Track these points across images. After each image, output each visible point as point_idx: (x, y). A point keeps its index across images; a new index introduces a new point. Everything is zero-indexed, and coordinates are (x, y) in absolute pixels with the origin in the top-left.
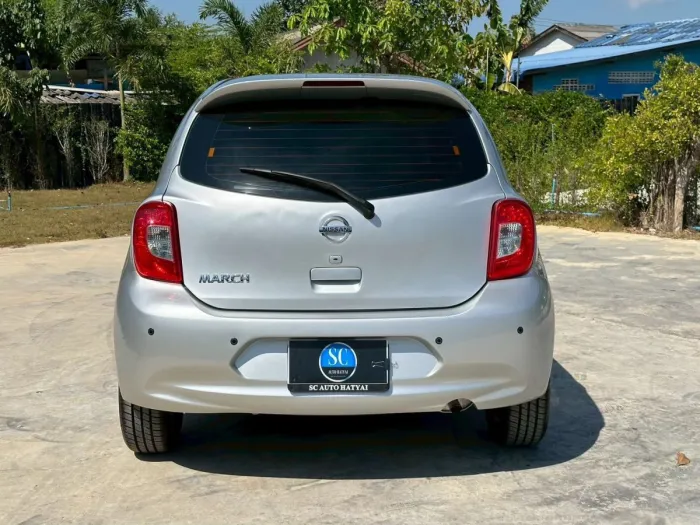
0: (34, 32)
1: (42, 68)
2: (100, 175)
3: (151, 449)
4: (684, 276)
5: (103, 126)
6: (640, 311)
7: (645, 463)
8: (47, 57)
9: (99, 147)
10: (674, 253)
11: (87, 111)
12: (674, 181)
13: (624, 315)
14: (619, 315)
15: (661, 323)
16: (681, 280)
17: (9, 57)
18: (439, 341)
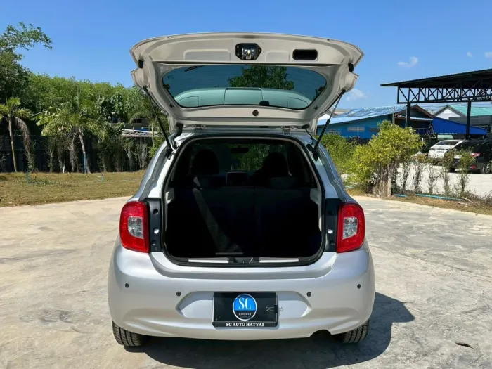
0: (119, 107)
1: (122, 122)
2: (143, 166)
3: (131, 344)
4: (400, 221)
5: (144, 146)
6: (385, 241)
7: (425, 358)
8: (124, 118)
9: (143, 154)
10: (392, 208)
11: (138, 140)
12: (387, 175)
13: (379, 243)
14: (378, 243)
15: (399, 249)
16: (400, 223)
17: (109, 117)
18: (309, 294)
